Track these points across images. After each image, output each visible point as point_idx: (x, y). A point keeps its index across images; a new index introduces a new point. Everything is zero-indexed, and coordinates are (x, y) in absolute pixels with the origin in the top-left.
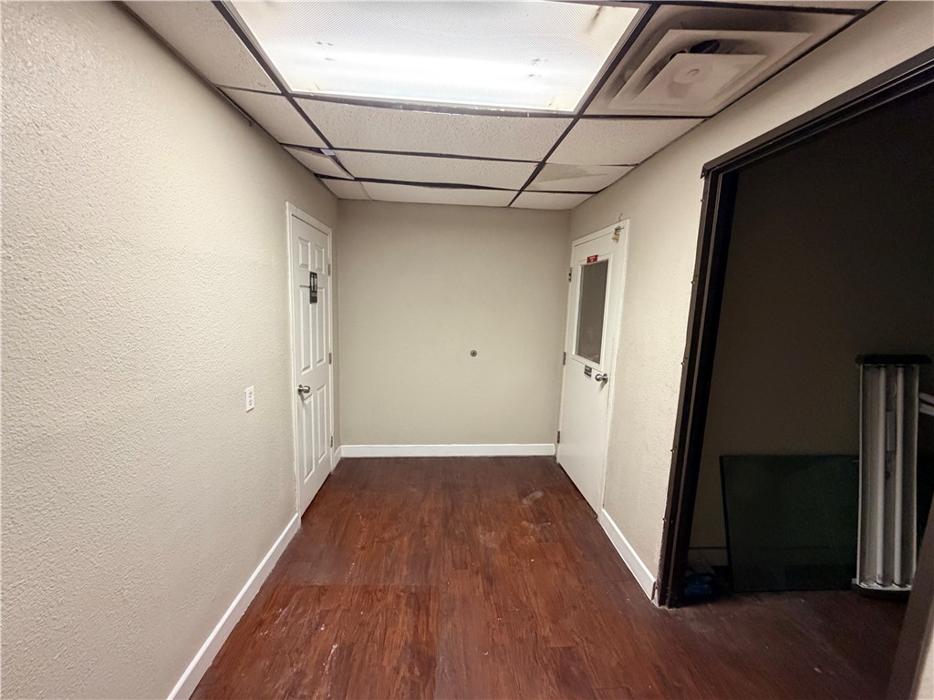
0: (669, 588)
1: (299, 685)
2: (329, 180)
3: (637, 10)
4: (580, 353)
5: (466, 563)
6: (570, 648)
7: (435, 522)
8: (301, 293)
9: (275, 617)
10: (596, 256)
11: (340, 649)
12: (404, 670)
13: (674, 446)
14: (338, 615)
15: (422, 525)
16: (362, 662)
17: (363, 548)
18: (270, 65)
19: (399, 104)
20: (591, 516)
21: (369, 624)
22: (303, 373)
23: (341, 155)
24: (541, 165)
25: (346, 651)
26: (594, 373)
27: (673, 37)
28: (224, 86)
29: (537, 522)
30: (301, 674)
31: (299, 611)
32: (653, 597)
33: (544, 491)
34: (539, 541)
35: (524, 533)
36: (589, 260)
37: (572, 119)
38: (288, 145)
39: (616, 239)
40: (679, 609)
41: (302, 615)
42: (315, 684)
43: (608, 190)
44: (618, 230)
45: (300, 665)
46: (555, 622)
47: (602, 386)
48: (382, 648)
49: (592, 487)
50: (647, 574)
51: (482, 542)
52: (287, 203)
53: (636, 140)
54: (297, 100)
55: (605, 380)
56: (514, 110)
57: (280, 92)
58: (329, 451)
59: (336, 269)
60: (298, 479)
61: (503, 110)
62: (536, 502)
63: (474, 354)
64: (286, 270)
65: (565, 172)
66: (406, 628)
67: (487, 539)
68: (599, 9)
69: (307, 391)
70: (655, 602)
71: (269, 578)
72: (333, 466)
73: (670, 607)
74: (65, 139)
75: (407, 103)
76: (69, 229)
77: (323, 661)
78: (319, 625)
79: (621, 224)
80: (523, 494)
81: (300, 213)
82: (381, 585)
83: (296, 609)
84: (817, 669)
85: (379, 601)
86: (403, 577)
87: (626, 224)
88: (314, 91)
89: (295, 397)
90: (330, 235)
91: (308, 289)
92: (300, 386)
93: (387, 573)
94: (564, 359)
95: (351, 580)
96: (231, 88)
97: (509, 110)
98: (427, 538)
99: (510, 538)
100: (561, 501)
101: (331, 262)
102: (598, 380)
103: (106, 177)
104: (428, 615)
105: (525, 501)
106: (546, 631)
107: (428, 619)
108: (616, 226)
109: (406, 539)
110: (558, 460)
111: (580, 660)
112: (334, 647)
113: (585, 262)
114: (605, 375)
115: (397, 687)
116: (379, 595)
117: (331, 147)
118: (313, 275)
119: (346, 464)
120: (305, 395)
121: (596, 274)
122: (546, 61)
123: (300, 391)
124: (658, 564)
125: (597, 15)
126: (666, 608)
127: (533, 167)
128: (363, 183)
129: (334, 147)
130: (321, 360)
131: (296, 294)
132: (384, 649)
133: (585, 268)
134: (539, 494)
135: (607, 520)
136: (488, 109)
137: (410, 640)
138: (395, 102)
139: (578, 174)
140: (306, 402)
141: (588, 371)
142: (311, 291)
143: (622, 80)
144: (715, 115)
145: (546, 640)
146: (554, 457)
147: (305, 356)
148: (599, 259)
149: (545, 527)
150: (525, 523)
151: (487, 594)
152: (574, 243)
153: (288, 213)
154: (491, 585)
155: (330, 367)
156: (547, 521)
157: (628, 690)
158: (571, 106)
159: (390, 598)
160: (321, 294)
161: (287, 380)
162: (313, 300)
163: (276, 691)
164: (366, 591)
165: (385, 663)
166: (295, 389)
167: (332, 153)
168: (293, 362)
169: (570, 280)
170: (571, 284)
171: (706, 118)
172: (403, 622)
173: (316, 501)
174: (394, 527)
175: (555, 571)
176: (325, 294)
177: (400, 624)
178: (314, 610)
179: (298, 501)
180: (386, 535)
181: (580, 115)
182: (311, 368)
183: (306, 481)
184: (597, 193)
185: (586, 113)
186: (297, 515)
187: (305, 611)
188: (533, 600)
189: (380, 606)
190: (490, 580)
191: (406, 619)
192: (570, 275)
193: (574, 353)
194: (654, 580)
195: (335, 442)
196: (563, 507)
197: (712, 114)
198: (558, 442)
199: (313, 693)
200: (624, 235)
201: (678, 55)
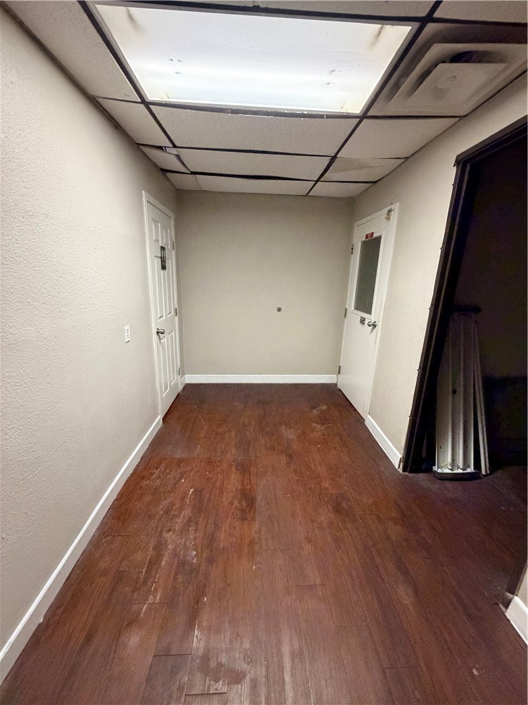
0: (410, 461)
1: (172, 509)
2: (171, 174)
3: (411, 27)
4: (357, 308)
5: (274, 448)
6: (342, 494)
7: (253, 423)
8: (156, 262)
9: (152, 474)
10: (373, 233)
11: (195, 491)
12: (236, 503)
13: (420, 367)
14: (192, 474)
15: (244, 425)
16: (209, 499)
17: (205, 437)
18: (134, 79)
19: (227, 109)
20: (360, 420)
21: (212, 479)
22: (160, 320)
23: (183, 152)
24: (334, 158)
25: (199, 493)
26: (366, 322)
27: (437, 50)
28: (99, 97)
29: (323, 424)
30: (172, 504)
31: (168, 471)
32: (399, 468)
33: (327, 404)
34: (324, 435)
35: (313, 430)
36: (367, 237)
37: (358, 120)
38: (142, 145)
39: (388, 219)
40: (416, 475)
41: (169, 473)
42: (181, 509)
43: (384, 179)
44: (390, 211)
45: (171, 499)
46: (333, 480)
47: (372, 330)
48: (221, 492)
49: (362, 401)
50: (395, 454)
51: (285, 435)
52: (143, 191)
53: (406, 136)
54: (152, 107)
55: (374, 326)
56: (314, 113)
57: (140, 101)
58: (177, 377)
59: (177, 246)
60: (159, 394)
61: (306, 113)
62: (322, 412)
63: (279, 310)
64: (145, 243)
65: (351, 164)
66: (236, 481)
67: (289, 434)
68: (381, 28)
69: (163, 333)
70: (400, 470)
71: (145, 453)
72: (180, 388)
73: (410, 472)
74: (7, 139)
75: (234, 108)
76: (16, 204)
77: (184, 497)
78: (180, 479)
79: (392, 207)
80: (313, 408)
81: (152, 200)
82: (218, 459)
83: (165, 469)
84: (502, 508)
85: (218, 466)
86: (233, 454)
87: (396, 207)
88: (165, 99)
89: (155, 336)
90: (173, 219)
91: (160, 259)
92: (158, 329)
93: (222, 452)
94: (346, 313)
95: (198, 455)
96: (104, 98)
97: (310, 113)
98: (247, 432)
99: (303, 432)
100: (340, 412)
101: (174, 239)
102: (369, 326)
103: (32, 168)
104: (250, 474)
105: (314, 411)
106: (326, 484)
107: (250, 477)
108: (388, 208)
109: (233, 433)
110: (339, 386)
111: (349, 500)
112: (192, 490)
113: (364, 239)
114: (375, 322)
115: (232, 511)
116: (218, 464)
117: (175, 146)
118: (163, 248)
119: (189, 387)
120: (161, 336)
121: (372, 246)
122: (340, 71)
123: (158, 333)
124: (403, 446)
125: (380, 33)
126: (407, 473)
127: (326, 161)
128: (197, 176)
129: (177, 145)
130: (170, 313)
131: (153, 264)
132: (223, 492)
133: (364, 243)
134: (324, 407)
135: (371, 423)
136: (295, 112)
137: (239, 488)
138: (225, 107)
139: (361, 167)
140: (162, 341)
141: (362, 321)
142: (162, 261)
143: (397, 86)
144: (468, 115)
145: (326, 489)
146: (336, 385)
147: (160, 310)
148: (375, 235)
149: (328, 427)
150: (314, 424)
151: (288, 464)
152: (357, 224)
153: (144, 199)
154: (291, 459)
155: (176, 318)
156: (330, 424)
157: (378, 516)
158: (357, 109)
159: (225, 466)
160: (168, 264)
161: (149, 324)
162: (164, 267)
163: (158, 512)
164: (209, 462)
165: (224, 499)
166: (154, 331)
167: (174, 151)
168: (153, 312)
169: (352, 253)
170: (352, 256)
171: (461, 117)
172: (234, 478)
173: (171, 410)
174: (225, 426)
175: (334, 452)
176: (171, 263)
177: (232, 480)
178: (176, 471)
179: (160, 407)
180: (220, 430)
181: (364, 116)
182: (164, 317)
183: (164, 395)
184: (375, 182)
185: (369, 114)
186: (160, 416)
187: (171, 471)
188: (319, 468)
189: (219, 469)
190: (291, 457)
191: (236, 477)
192: (352, 249)
193: (353, 308)
194: (400, 456)
195: (181, 372)
196: (341, 415)
197: (466, 113)
198: (339, 373)
199: (181, 513)
200: (394, 215)
201: (440, 64)
